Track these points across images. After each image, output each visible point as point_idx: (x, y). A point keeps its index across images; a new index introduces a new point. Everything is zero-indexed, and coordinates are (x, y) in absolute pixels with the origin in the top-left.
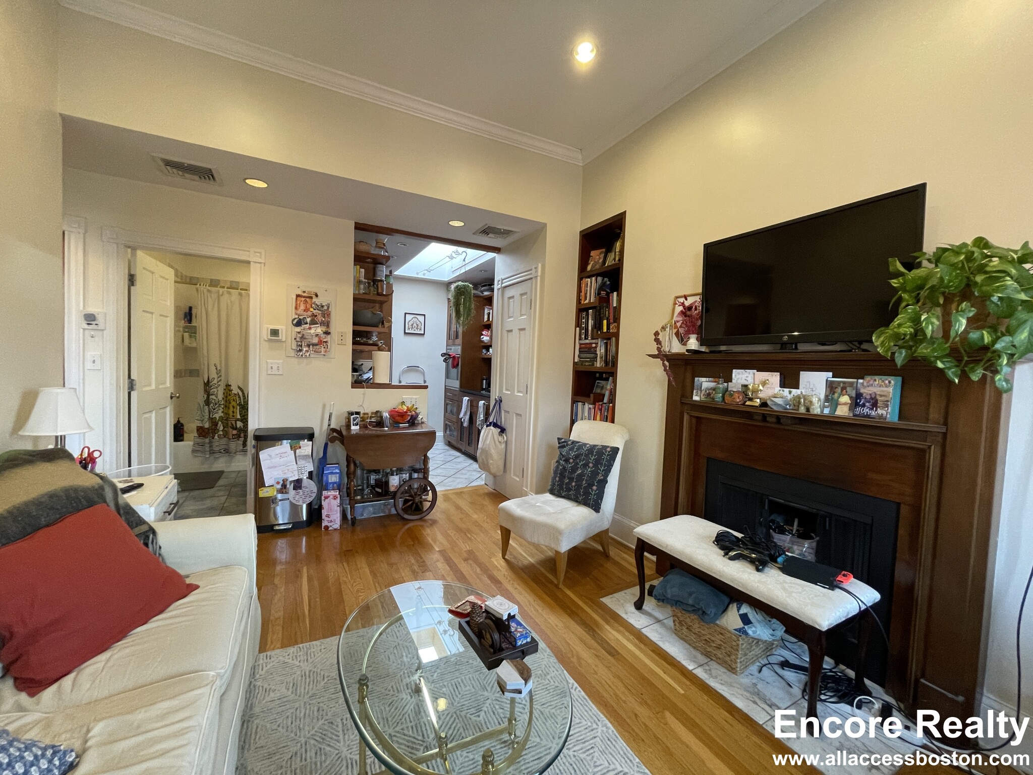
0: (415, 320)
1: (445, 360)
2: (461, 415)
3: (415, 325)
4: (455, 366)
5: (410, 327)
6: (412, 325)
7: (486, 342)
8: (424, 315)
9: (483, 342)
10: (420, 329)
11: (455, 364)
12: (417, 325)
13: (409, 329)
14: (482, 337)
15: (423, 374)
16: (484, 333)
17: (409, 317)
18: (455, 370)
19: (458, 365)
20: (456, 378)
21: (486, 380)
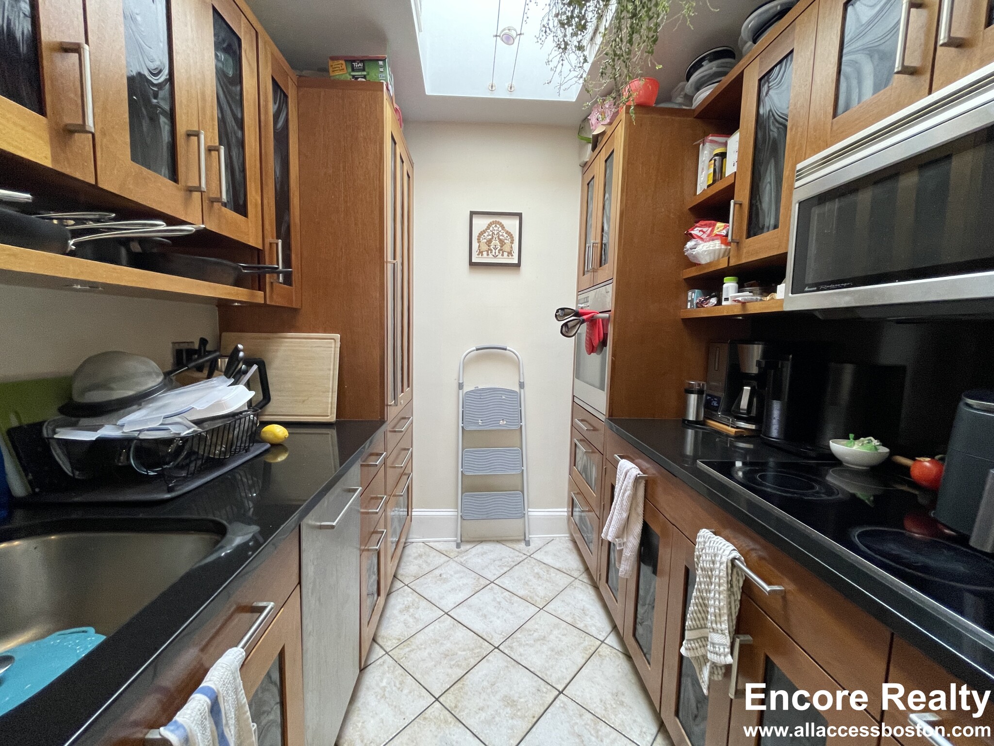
0: (496, 229)
1: (566, 330)
2: (610, 532)
3: (496, 242)
4: (596, 345)
5: (484, 247)
6: (489, 242)
7: (705, 260)
8: (520, 215)
9: (690, 263)
10: (510, 253)
11: (596, 342)
12: (502, 242)
13: (481, 253)
14: (690, 244)
15: (516, 364)
16: (696, 232)
17: (480, 224)
18: (595, 358)
19: (604, 343)
20: (597, 382)
21: (700, 392)
